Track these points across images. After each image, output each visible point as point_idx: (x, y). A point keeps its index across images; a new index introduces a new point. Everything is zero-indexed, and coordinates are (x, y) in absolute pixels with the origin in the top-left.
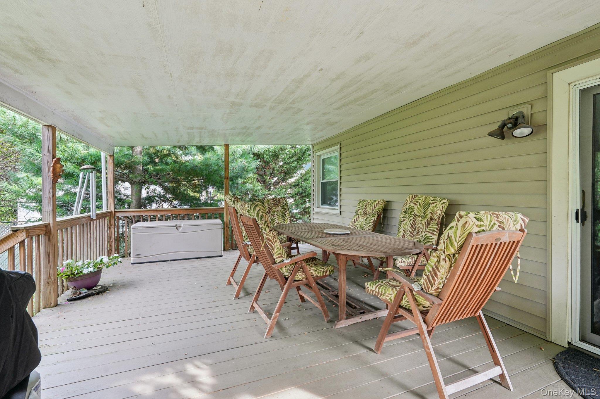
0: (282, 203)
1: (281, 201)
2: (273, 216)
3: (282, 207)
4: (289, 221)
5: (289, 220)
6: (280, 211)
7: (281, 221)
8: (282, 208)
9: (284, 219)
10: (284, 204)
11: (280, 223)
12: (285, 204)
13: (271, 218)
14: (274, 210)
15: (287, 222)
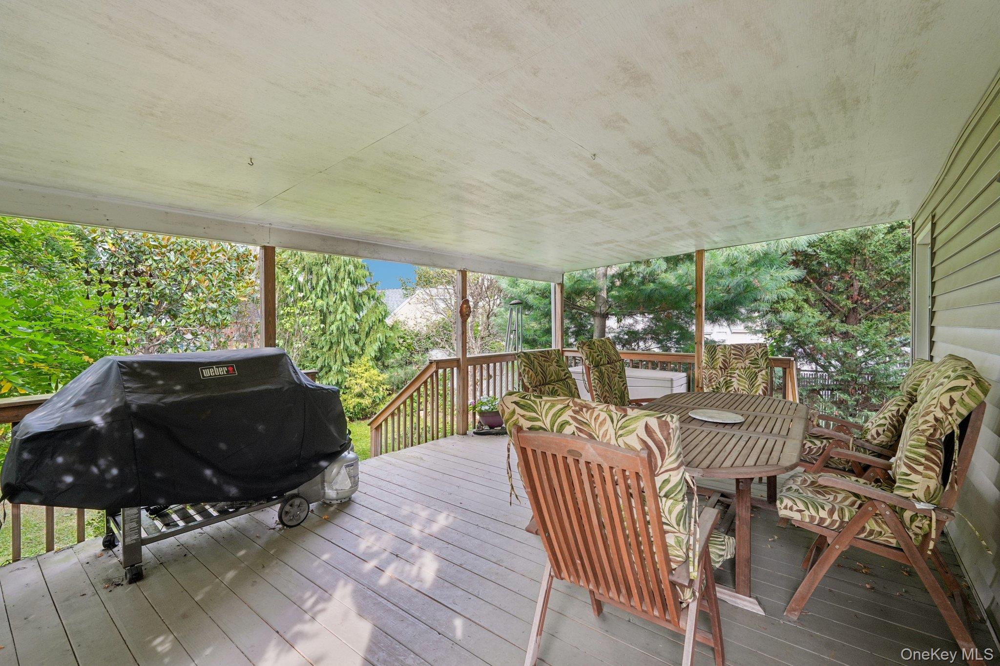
0: (753, 355)
1: (753, 350)
2: (730, 376)
3: (753, 362)
4: (762, 389)
5: (762, 387)
6: (749, 368)
7: (745, 387)
8: (753, 364)
9: (752, 385)
10: (758, 356)
11: (742, 391)
12: (760, 356)
13: (725, 379)
14: (734, 365)
15: (756, 391)
